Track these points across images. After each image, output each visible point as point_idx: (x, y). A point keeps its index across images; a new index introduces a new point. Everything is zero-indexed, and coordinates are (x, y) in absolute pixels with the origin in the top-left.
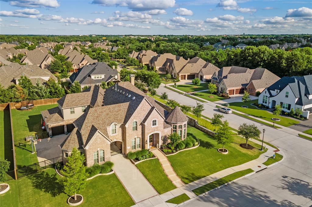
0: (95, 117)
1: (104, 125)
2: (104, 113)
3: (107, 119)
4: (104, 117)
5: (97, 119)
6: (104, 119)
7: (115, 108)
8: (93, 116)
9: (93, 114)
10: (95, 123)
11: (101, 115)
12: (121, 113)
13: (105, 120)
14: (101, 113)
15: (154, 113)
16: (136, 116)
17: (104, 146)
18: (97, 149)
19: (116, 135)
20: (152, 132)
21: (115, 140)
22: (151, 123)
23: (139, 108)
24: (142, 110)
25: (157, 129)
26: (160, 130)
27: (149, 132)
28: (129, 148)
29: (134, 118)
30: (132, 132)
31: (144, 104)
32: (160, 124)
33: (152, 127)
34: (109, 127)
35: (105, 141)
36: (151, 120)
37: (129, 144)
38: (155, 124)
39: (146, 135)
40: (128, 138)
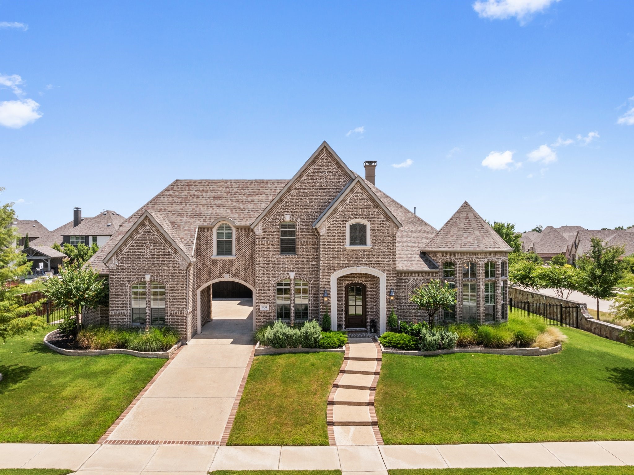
0: (179, 198)
2: (210, 194)
4: (204, 202)
11: (198, 197)
13: (203, 208)
14: (200, 192)
15: (356, 196)
16: (294, 201)
17: (164, 271)
18: (144, 277)
19: (231, 261)
20: (348, 265)
21: (227, 278)
22: (344, 231)
23: (305, 177)
24: (315, 185)
25: (369, 258)
26: (382, 265)
27: (336, 261)
28: (268, 309)
29: (286, 209)
30: (278, 257)
31: (325, 168)
32: (383, 242)
33: (348, 245)
34: (210, 229)
35: (169, 253)
36: (345, 221)
37: (264, 293)
38: (363, 241)
39: (324, 271)
40: (263, 274)
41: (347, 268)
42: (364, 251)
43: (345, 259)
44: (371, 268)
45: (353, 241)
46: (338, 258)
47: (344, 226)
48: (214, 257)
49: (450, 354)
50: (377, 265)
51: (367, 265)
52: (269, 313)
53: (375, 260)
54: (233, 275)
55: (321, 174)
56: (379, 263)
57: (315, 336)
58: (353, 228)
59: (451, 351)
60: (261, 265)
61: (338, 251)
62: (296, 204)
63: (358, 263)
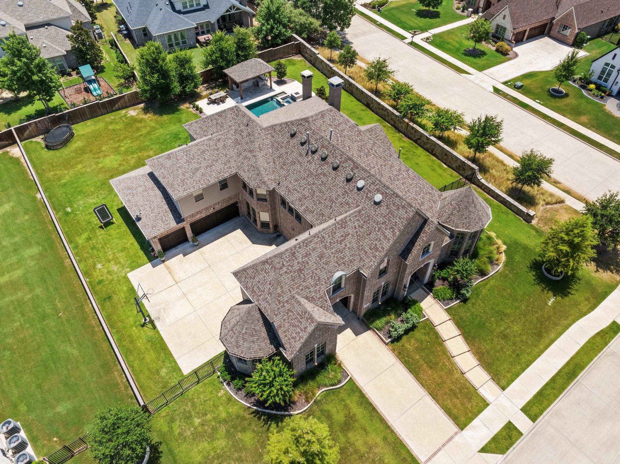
0: (295, 272)
1: (317, 288)
2: (314, 255)
3: (323, 267)
4: (315, 266)
5: (299, 275)
6: (316, 272)
7: (335, 233)
8: (291, 272)
9: (289, 265)
10: (297, 288)
11: (308, 263)
12: (350, 243)
13: (318, 272)
14: (306, 257)
17: (326, 337)
18: (314, 347)
19: (341, 292)
22: (420, 254)
28: (368, 305)
29: (386, 256)
30: (377, 281)
33: (421, 259)
35: (329, 328)
37: (368, 300)
38: (428, 251)
39: (407, 277)
40: (368, 292)
43: (418, 266)
45: (423, 255)
46: (414, 267)
47: (421, 251)
58: (425, 248)
61: (415, 264)
62: (392, 250)
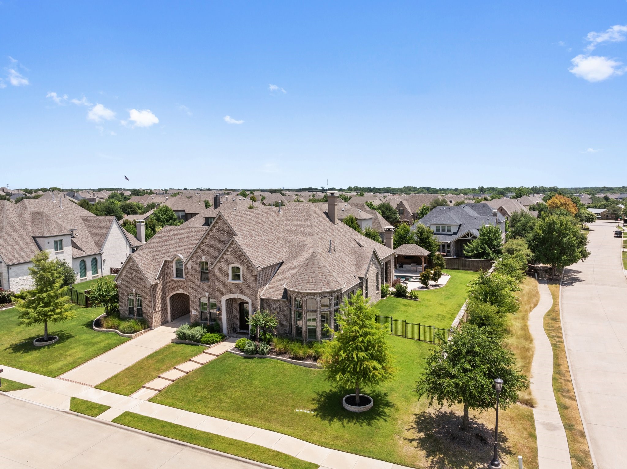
13: (172, 247)
15: (234, 249)
16: (206, 249)
17: (140, 288)
18: (132, 290)
19: (183, 281)
20: (230, 293)
21: (181, 291)
22: (228, 271)
23: (211, 234)
24: (217, 239)
25: (242, 289)
26: (249, 294)
27: (224, 290)
28: (196, 313)
29: (202, 254)
30: (199, 282)
31: (222, 229)
32: (249, 280)
33: (230, 280)
34: (171, 262)
35: (142, 278)
36: (228, 265)
37: (194, 304)
38: (239, 278)
39: (218, 295)
40: (193, 292)
41: (230, 295)
42: (239, 284)
43: (229, 289)
44: (243, 296)
45: (234, 279)
46: (225, 288)
47: (228, 268)
48: (175, 279)
49: (263, 358)
50: (246, 294)
51: (241, 293)
52: (196, 316)
53: (245, 290)
54: (184, 290)
55: (220, 233)
56: (247, 293)
57: (196, 336)
58: (233, 268)
59: (264, 356)
60: (191, 287)
61: (225, 283)
62: (207, 251)
63: (236, 292)
